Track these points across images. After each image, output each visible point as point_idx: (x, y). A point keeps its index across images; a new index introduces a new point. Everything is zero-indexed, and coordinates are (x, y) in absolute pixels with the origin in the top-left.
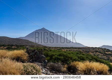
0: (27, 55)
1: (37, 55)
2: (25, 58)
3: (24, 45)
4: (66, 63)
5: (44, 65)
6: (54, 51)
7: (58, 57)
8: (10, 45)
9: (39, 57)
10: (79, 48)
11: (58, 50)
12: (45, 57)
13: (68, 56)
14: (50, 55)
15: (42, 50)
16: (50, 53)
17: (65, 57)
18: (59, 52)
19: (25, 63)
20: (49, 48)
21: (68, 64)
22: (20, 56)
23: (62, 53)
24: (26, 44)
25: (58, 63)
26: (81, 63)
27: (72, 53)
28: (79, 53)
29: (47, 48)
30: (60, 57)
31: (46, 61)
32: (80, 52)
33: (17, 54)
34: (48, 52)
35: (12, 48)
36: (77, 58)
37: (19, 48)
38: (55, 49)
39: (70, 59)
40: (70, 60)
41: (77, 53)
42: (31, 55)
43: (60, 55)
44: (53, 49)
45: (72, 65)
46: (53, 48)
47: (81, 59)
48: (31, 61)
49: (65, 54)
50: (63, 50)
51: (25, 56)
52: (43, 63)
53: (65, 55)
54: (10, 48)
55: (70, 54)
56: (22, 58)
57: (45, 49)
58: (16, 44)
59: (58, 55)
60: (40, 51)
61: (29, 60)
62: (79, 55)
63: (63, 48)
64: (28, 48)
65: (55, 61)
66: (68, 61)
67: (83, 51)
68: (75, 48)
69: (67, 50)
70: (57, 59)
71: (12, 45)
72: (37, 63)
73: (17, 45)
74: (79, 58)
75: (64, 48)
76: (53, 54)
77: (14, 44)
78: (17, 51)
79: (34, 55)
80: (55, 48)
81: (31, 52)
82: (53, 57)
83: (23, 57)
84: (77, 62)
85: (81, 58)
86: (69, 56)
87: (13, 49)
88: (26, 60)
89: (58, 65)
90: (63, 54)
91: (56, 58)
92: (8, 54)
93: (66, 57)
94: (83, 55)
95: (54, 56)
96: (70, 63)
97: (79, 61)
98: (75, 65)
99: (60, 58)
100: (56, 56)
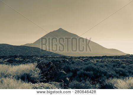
0: (39, 71)
1: (53, 70)
2: (36, 76)
3: (33, 56)
4: (98, 81)
5: (64, 86)
6: (79, 64)
7: (86, 72)
8: (13, 57)
9: (56, 73)
10: (116, 57)
11: (83, 61)
12: (65, 73)
13: (100, 71)
14: (72, 70)
15: (60, 62)
16: (73, 67)
17: (96, 72)
18: (85, 64)
19: (36, 84)
20: (70, 58)
21: (100, 83)
22: (28, 72)
23: (91, 66)
24: (36, 54)
25: (86, 81)
26: (121, 80)
27: (106, 65)
28: (116, 66)
29: (67, 58)
30: (88, 72)
31: (68, 79)
32: (118, 63)
33: (23, 71)
34: (69, 65)
35: (16, 60)
36: (114, 73)
37: (25, 60)
38: (79, 60)
39: (103, 75)
40: (103, 77)
41: (114, 66)
42: (45, 71)
43: (88, 69)
44: (76, 60)
45: (106, 84)
46: (76, 58)
47: (120, 75)
48: (45, 79)
49: (95, 67)
50: (92, 61)
51: (36, 73)
52: (62, 82)
53: (95, 69)
54: (13, 61)
55: (102, 67)
56: (31, 75)
57: (64, 61)
58: (21, 54)
59: (84, 70)
60: (58, 64)
61: (42, 78)
62: (117, 69)
63: (91, 58)
64: (39, 61)
65: (80, 78)
66: (100, 79)
67: (123, 61)
68: (110, 57)
69: (97, 61)
70: (83, 75)
71: (16, 57)
72: (54, 82)
73: (23, 56)
74: (117, 73)
75: (94, 57)
76: (77, 67)
77: (18, 55)
78: (23, 65)
79: (48, 70)
80: (79, 58)
81: (44, 66)
82: (78, 73)
83: (33, 74)
84: (115, 80)
85: (121, 73)
86: (102, 70)
87: (17, 62)
88: (38, 79)
89: (86, 84)
90: (93, 68)
91: (81, 73)
92: (11, 71)
93: (98, 72)
94: (124, 67)
95: (79, 70)
96: (104, 81)
97: (118, 78)
98: (111, 84)
99: (88, 74)
100: (82, 70)
